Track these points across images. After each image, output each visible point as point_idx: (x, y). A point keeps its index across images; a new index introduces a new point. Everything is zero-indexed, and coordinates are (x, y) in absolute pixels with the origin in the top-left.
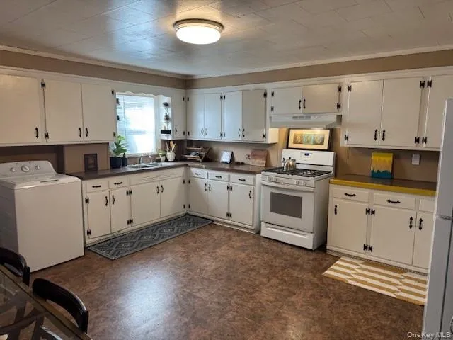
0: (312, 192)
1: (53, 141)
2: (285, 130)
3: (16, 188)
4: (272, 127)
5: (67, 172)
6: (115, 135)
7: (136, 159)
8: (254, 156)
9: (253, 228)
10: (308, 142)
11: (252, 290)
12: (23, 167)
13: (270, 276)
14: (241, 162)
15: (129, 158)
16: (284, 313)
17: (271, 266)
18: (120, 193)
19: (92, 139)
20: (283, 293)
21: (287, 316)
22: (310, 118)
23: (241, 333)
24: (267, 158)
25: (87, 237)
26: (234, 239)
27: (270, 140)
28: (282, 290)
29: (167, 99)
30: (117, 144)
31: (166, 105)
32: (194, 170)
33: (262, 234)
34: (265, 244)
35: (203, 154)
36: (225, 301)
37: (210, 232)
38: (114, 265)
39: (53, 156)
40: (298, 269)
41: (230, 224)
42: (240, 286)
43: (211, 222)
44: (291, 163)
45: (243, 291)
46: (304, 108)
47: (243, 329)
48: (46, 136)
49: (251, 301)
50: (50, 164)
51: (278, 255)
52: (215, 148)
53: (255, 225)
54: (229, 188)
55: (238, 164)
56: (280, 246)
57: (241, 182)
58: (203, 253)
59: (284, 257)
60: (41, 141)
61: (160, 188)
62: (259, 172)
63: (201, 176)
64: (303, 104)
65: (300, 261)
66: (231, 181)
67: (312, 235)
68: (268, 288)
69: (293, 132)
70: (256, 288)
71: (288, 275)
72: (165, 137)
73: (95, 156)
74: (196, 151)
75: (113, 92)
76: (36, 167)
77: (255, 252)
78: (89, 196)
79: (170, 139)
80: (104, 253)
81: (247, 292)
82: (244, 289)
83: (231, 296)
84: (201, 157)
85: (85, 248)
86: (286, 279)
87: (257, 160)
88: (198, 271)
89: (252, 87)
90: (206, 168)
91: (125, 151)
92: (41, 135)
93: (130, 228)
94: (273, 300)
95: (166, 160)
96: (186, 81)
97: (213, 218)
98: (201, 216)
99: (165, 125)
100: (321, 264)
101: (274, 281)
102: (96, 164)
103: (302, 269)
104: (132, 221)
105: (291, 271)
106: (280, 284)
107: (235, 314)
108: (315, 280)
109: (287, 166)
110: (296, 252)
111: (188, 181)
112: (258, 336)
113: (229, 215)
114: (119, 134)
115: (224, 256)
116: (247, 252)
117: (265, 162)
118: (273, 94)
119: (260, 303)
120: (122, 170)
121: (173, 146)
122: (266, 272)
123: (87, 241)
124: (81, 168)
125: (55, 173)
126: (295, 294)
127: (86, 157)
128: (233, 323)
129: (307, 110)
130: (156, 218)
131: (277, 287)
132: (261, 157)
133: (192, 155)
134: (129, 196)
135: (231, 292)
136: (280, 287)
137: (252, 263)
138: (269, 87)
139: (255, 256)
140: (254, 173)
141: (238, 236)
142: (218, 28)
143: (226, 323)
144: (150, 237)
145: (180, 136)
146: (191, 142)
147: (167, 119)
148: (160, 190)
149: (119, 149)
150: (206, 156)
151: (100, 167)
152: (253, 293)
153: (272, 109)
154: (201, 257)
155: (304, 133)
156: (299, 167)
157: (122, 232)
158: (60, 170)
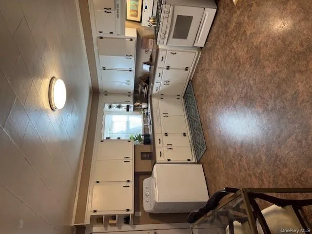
0: (174, 7)
1: (132, 178)
2: (127, 23)
3: (158, 201)
4: (125, 34)
5: (151, 170)
6: (129, 141)
7: (145, 128)
8: (146, 47)
9: (197, 52)
10: (137, 6)
11: (238, 62)
12: (146, 195)
13: (231, 47)
14: (150, 57)
15: (144, 132)
16: (257, 42)
17: (225, 44)
18: (166, 140)
19: (131, 155)
20: (243, 41)
21: (259, 41)
22: (118, 5)
23: (264, 77)
24: (148, 38)
25: (191, 161)
26: (203, 67)
27: (135, 35)
28: (241, 40)
29: (107, 106)
30: (135, 140)
31: (110, 107)
32: (154, 91)
33: (203, 46)
34: (209, 45)
35: (144, 84)
36: (242, 84)
37: (197, 83)
38: (210, 148)
39: (141, 177)
40: (229, 24)
41: (193, 69)
42: (234, 71)
43: (190, 81)
44: (151, 20)
45: (238, 69)
46: (110, 9)
47: (261, 75)
48: (128, 181)
49: (245, 65)
50: (145, 180)
51: (218, 38)
52: (140, 75)
53: (195, 51)
54: (168, 68)
55: (151, 59)
56: (212, 34)
57: (164, 60)
58: (209, 92)
59: (220, 32)
60: (132, 185)
61: (165, 115)
62: (158, 46)
63: (159, 87)
64: (108, 10)
65: (224, 21)
66: (162, 67)
67: (207, 9)
68: (238, 50)
69: (129, 17)
70: (237, 59)
71: (232, 33)
72: (131, 109)
73: (142, 153)
74: (142, 89)
75: (102, 141)
76: (147, 188)
77: (214, 54)
78: (166, 159)
79: (133, 105)
80: (202, 153)
81: (239, 66)
82: (237, 68)
83: (239, 79)
84: (145, 86)
85: (198, 163)
86: (235, 35)
87: (150, 45)
88: (220, 97)
89: (96, 48)
90: (153, 84)
91: (140, 135)
92: (128, 184)
93: (189, 135)
94: (246, 48)
95: (147, 108)
96: (93, 93)
97: (188, 79)
98: (186, 87)
99: (124, 109)
100: (228, 5)
101: (234, 45)
102: (147, 153)
103: (229, 21)
104: (184, 134)
105: (230, 30)
106: (237, 41)
107: (251, 78)
108: (238, 12)
109: (154, 24)
110: (217, 22)
111: (162, 96)
112: (268, 65)
113: (187, 69)
114: (129, 139)
115: (213, 78)
116: (213, 60)
117: (150, 39)
118: (101, 32)
119: (247, 59)
120: (151, 137)
121: (138, 104)
122: (228, 49)
123: (194, 161)
124: (149, 162)
125: (150, 178)
126: (245, 31)
127: (142, 158)
128: (257, 81)
129: (112, 7)
130: (184, 118)
131: (239, 44)
132: (147, 43)
133: (145, 91)
134: (168, 135)
135: (237, 78)
136: (239, 41)
137: (221, 58)
138: (95, 35)
139: (216, 54)
140: (158, 50)
141: (202, 64)
142: (54, 80)
143: (256, 86)
144: (195, 124)
145: (131, 99)
146: (136, 91)
147: (119, 107)
148: (166, 115)
149: (139, 138)
150: (145, 82)
151: (149, 151)
152: (240, 62)
153: (111, 33)
154: (212, 94)
155: (130, 8)
156: (155, 15)
157: (190, 141)
158: (149, 174)
